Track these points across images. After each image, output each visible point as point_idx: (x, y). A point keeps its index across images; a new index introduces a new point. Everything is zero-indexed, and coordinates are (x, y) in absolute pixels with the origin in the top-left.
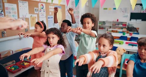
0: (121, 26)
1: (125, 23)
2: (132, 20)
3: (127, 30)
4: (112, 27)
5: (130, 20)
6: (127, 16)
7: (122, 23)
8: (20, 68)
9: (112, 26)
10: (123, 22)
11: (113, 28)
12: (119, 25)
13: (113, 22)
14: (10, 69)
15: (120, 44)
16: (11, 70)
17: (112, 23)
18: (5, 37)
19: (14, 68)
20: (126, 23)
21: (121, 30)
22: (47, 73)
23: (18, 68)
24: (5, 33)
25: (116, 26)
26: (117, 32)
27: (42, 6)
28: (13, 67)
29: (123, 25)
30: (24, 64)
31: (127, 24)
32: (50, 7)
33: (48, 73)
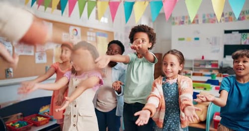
0: (210, 67)
1: (216, 62)
2: (227, 56)
3: (220, 72)
4: (193, 69)
5: (225, 57)
6: (218, 51)
7: (209, 62)
9: (195, 68)
10: (212, 61)
11: (195, 71)
12: (205, 65)
13: (195, 61)
15: (205, 89)
17: (193, 63)
18: (11, 78)
20: (217, 61)
22: (75, 116)
24: (11, 72)
25: (201, 66)
26: (201, 75)
29: (213, 65)
31: (219, 64)
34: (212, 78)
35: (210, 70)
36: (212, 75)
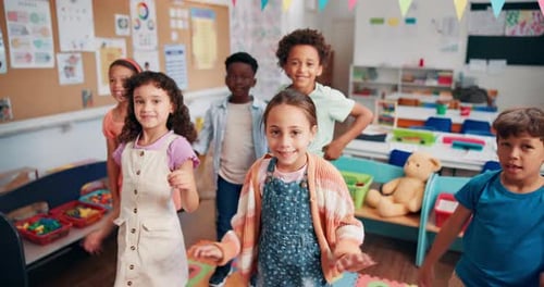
0: (435, 83)
1: (449, 74)
2: (473, 62)
3: (455, 98)
4: (400, 88)
5: (467, 62)
6: (454, 49)
7: (435, 73)
8: (64, 228)
9: (403, 86)
10: (441, 71)
11: (403, 91)
12: (425, 78)
13: (405, 69)
14: (29, 229)
15: (423, 142)
16: (34, 232)
17: (401, 73)
18: (8, 120)
19: (42, 227)
20: (451, 71)
21: (432, 99)
22: (134, 231)
23: (57, 225)
24: (7, 107)
25: (417, 82)
26: (416, 103)
27: (143, 8)
28: (41, 223)
29: (441, 79)
30: (79, 213)
31: (456, 77)
32: (172, 12)
33: (137, 230)
34: (439, 112)
35: (436, 91)
36: (438, 106)
